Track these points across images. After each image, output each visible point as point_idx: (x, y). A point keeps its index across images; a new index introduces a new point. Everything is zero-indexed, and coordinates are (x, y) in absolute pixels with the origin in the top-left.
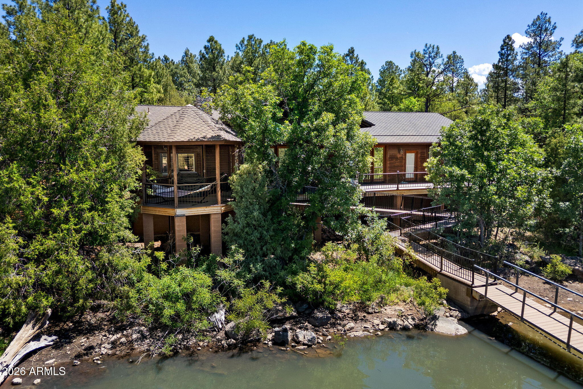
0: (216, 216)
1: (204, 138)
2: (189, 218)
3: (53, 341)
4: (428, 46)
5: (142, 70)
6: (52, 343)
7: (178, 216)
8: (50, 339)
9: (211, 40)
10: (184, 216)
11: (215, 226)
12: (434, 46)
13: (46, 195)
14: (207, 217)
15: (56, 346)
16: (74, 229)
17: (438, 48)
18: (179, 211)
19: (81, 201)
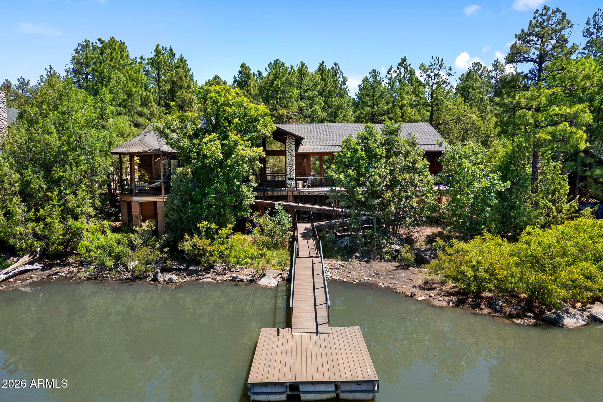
0: (161, 203)
1: (149, 150)
2: (141, 203)
3: (41, 267)
4: (434, 58)
5: (184, 95)
6: (40, 268)
7: (134, 202)
8: (39, 265)
9: (243, 66)
10: (138, 201)
11: (160, 210)
12: (439, 58)
13: (46, 184)
14: (155, 203)
15: (43, 270)
16: (57, 205)
17: (442, 60)
18: (135, 199)
19: (65, 189)
